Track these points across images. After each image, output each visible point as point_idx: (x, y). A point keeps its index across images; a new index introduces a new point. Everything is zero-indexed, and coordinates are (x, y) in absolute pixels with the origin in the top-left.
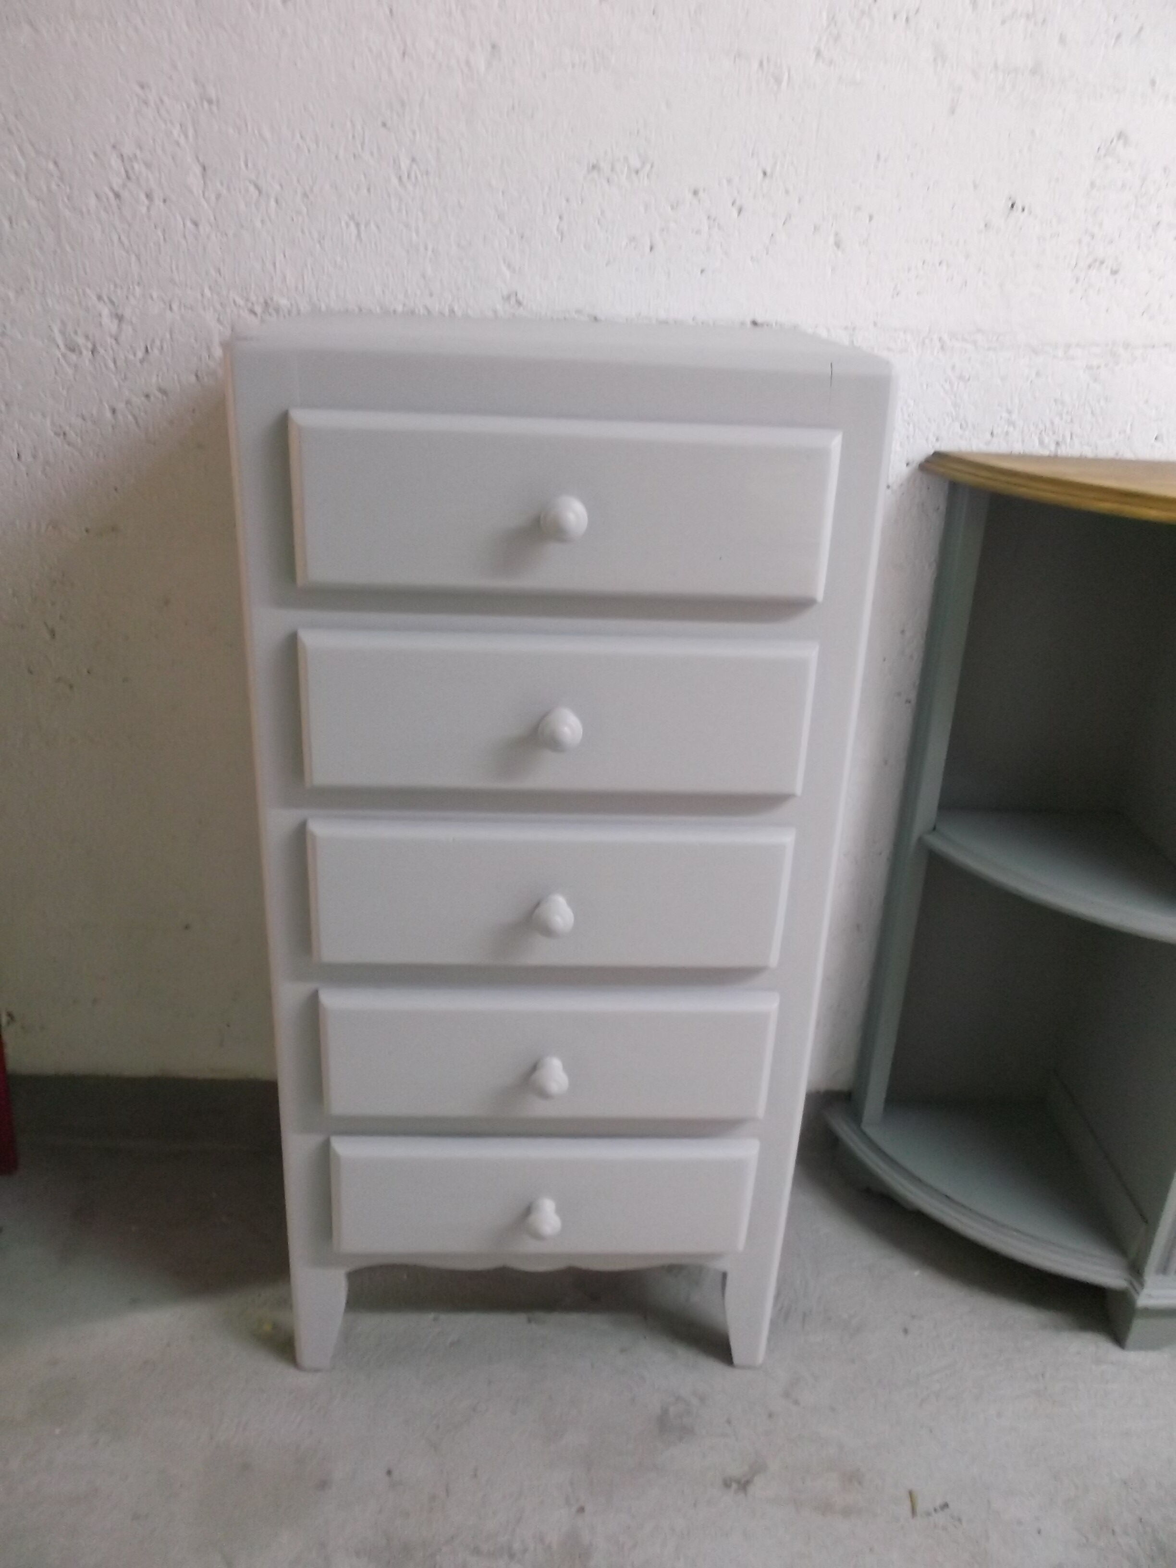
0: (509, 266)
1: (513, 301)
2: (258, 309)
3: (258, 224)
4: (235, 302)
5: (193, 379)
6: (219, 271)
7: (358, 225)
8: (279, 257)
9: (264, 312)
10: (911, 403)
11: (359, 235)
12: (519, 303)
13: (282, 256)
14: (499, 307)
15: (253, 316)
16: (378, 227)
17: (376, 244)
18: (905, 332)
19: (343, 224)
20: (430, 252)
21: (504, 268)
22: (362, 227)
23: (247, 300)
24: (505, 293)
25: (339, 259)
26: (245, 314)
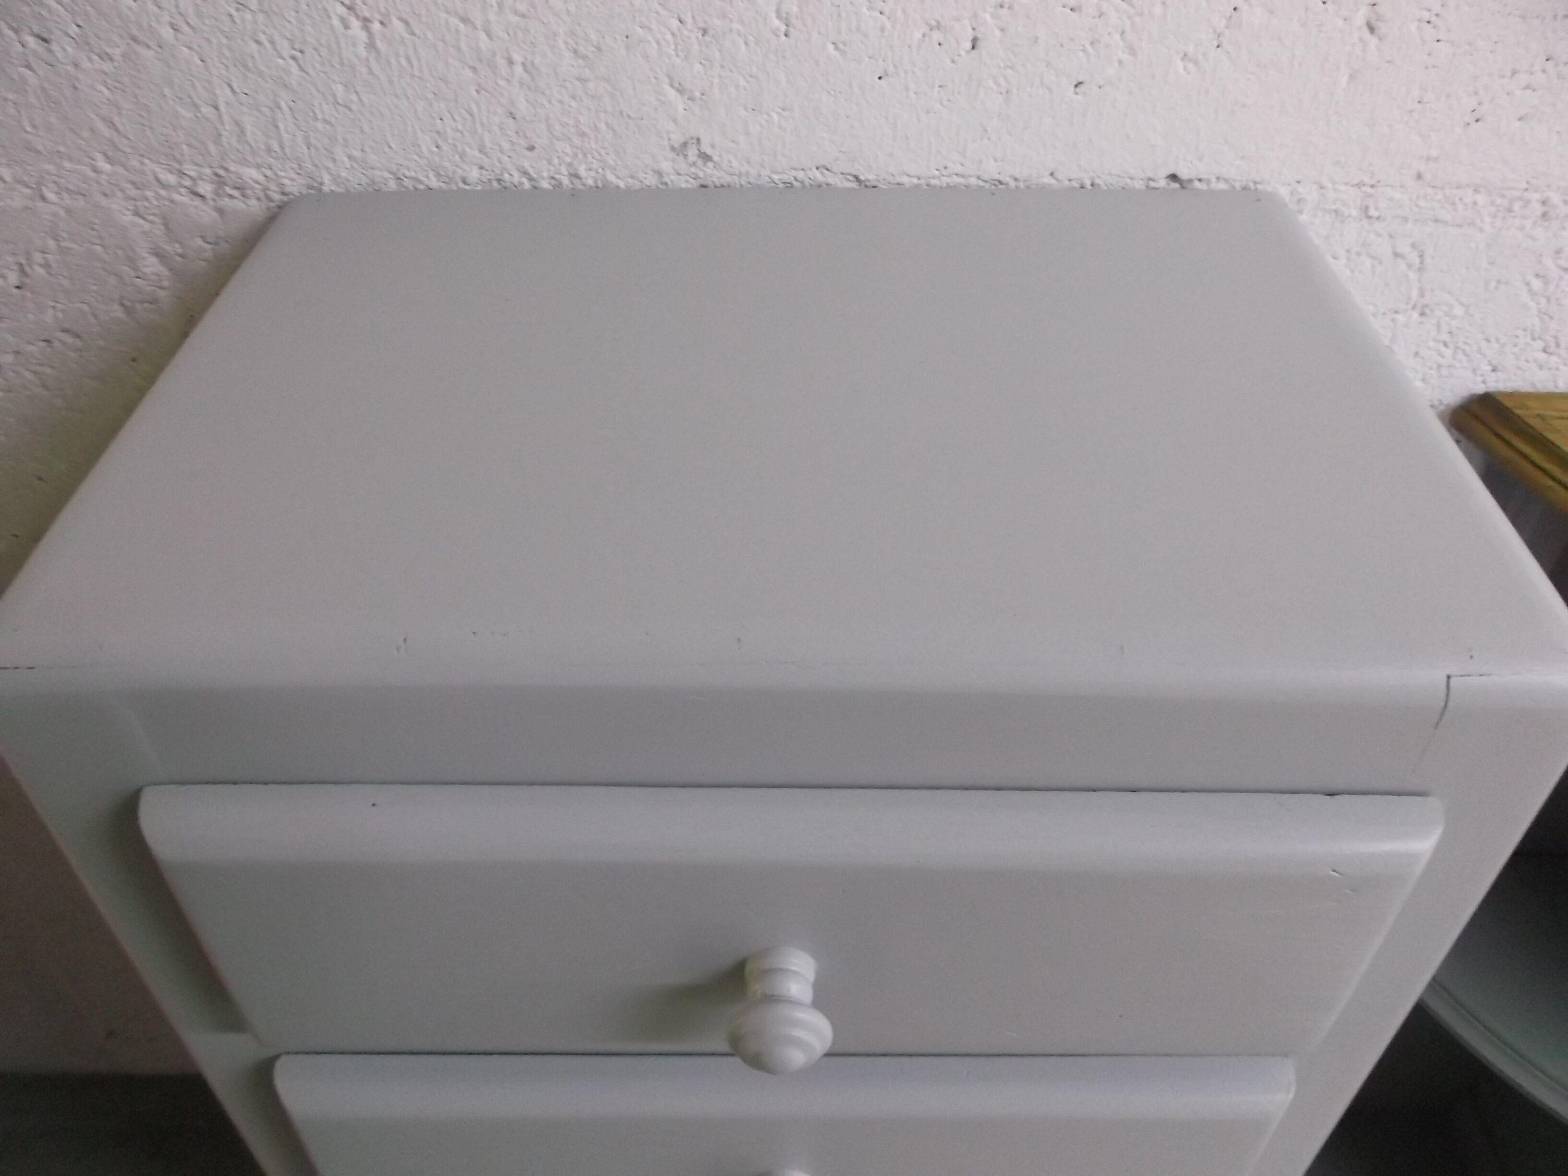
0: (681, 91)
1: (692, 153)
2: (205, 188)
3: (167, 33)
4: (158, 180)
5: (120, 314)
6: (113, 125)
7: (366, 22)
8: (224, 95)
9: (216, 193)
10: (1459, 311)
11: (371, 45)
12: (706, 158)
13: (228, 91)
14: (666, 166)
15: (198, 202)
16: (406, 23)
17: (408, 59)
18: (1476, 191)
19: (336, 22)
20: (518, 69)
21: (672, 94)
22: (376, 26)
23: (182, 174)
24: (677, 139)
25: (339, 89)
26: (183, 198)
